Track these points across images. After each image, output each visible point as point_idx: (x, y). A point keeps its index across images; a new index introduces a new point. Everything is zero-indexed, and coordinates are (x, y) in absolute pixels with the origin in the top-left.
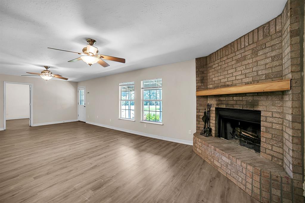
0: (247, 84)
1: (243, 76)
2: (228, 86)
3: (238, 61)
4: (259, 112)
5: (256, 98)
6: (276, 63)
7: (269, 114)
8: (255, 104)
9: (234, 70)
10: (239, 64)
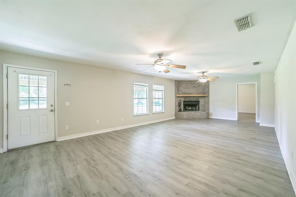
0: (196, 94)
1: (195, 92)
2: (190, 94)
3: (193, 87)
4: (199, 101)
5: (199, 98)
6: (203, 90)
7: (201, 101)
8: (198, 99)
9: (192, 89)
10: (194, 88)
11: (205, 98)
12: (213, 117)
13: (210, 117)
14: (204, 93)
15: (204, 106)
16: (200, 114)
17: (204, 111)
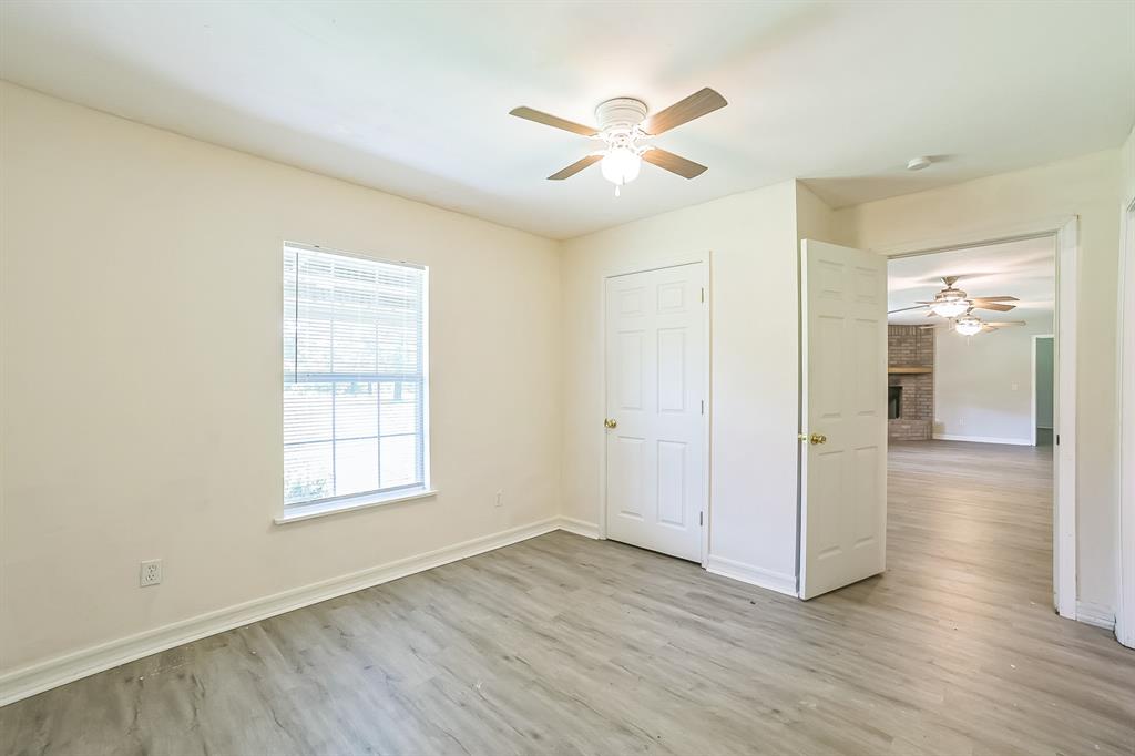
4: (901, 388)
5: (900, 377)
6: (913, 355)
7: (908, 389)
8: (898, 381)
11: (919, 377)
12: (947, 437)
13: (935, 437)
14: (915, 364)
15: (915, 403)
16: (909, 427)
17: (916, 417)
